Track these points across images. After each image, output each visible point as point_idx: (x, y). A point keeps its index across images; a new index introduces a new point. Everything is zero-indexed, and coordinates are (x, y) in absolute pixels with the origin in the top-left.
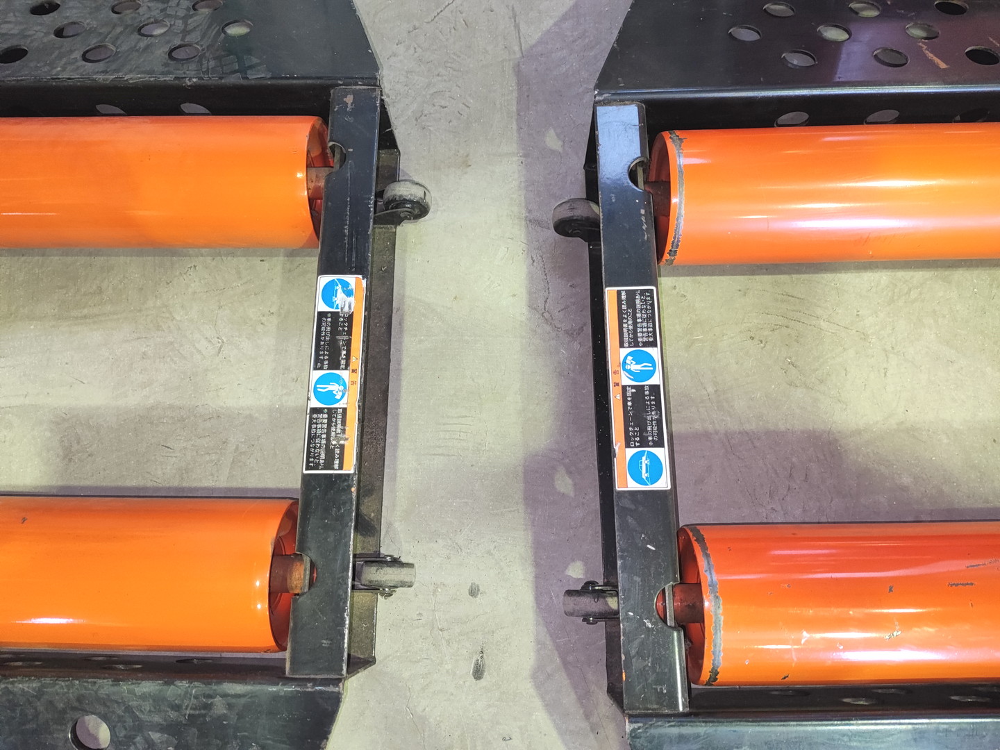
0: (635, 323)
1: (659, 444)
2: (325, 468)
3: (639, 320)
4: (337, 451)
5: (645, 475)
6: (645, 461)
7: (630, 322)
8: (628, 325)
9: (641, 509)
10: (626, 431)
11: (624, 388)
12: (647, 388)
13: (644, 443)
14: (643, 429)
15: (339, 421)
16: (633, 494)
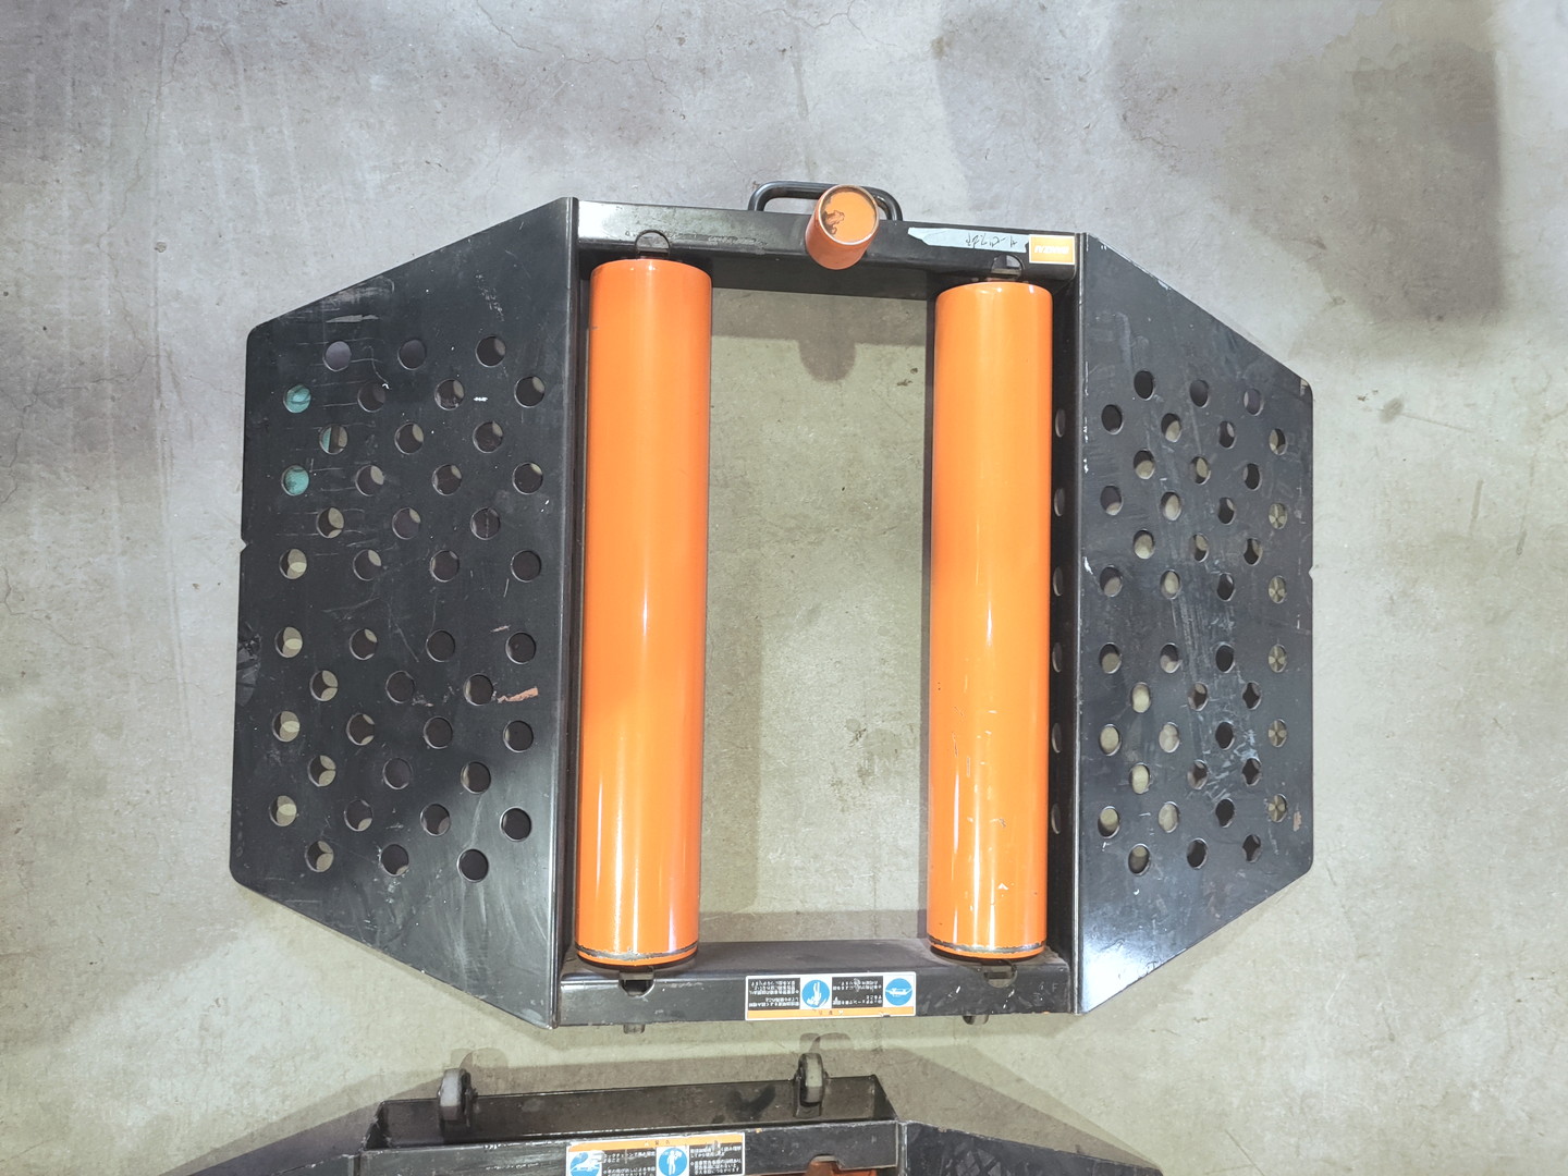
0: (779, 996)
1: (880, 980)
2: (740, 1157)
3: (776, 992)
4: (726, 1149)
5: (904, 993)
6: (894, 992)
7: (777, 1000)
8: (780, 1002)
9: (929, 997)
10: (870, 1006)
11: (834, 1006)
12: (835, 988)
13: (879, 992)
14: (869, 992)
15: (701, 1151)
16: (919, 1002)
